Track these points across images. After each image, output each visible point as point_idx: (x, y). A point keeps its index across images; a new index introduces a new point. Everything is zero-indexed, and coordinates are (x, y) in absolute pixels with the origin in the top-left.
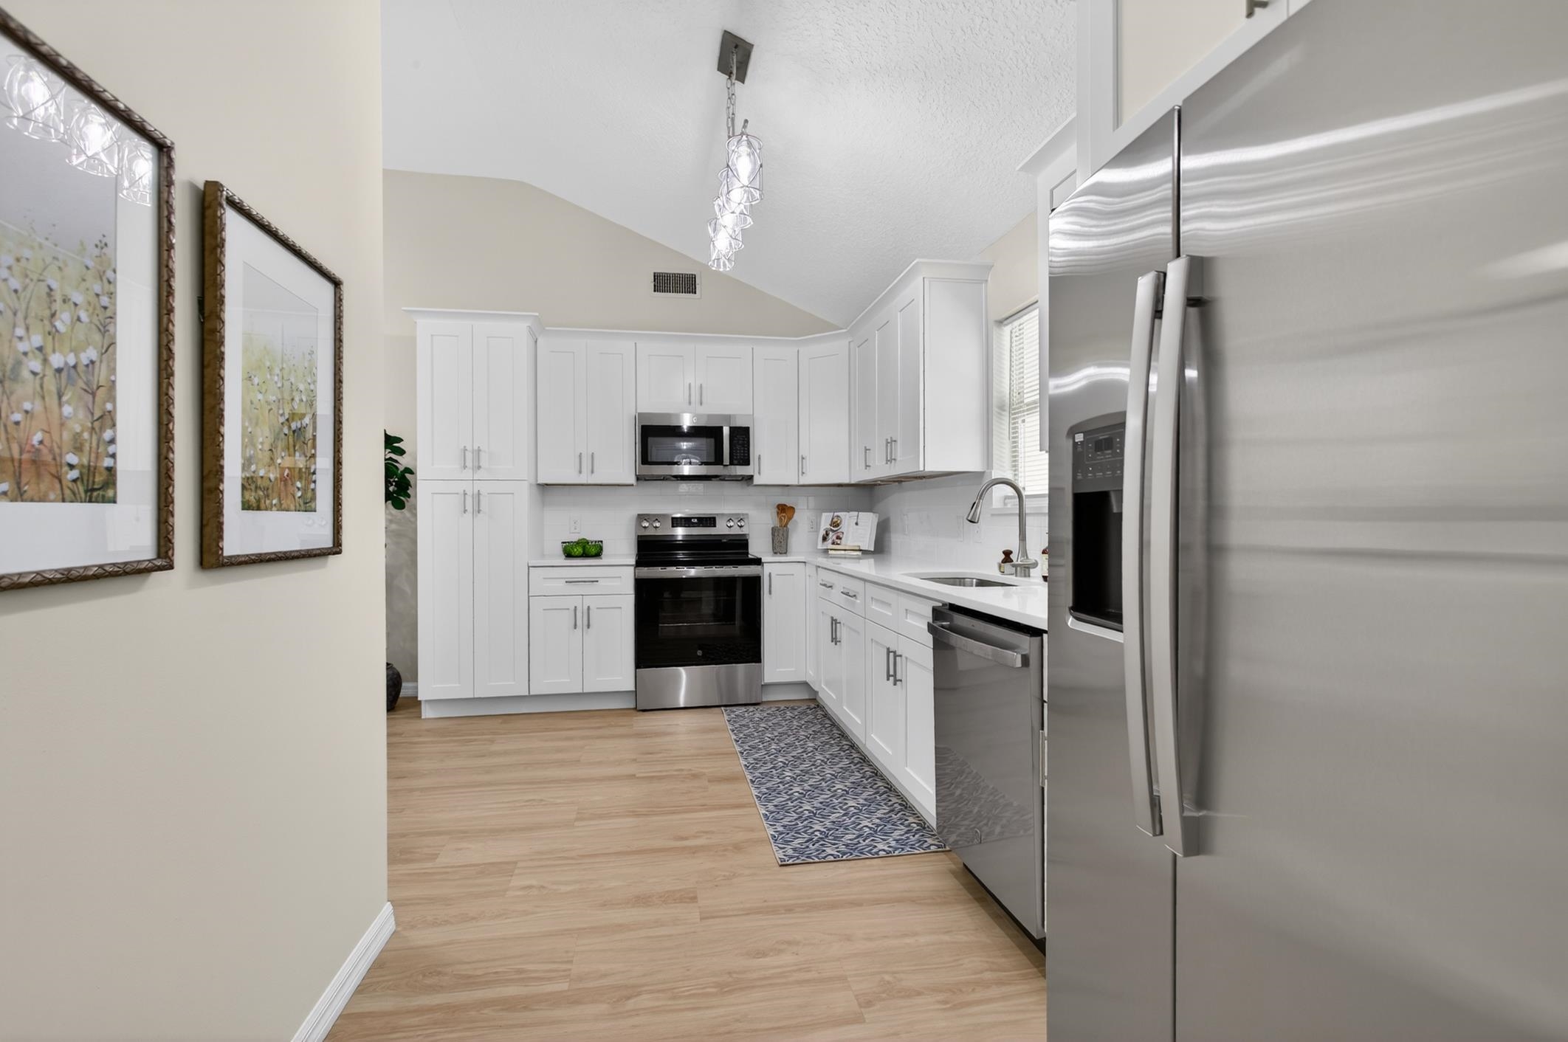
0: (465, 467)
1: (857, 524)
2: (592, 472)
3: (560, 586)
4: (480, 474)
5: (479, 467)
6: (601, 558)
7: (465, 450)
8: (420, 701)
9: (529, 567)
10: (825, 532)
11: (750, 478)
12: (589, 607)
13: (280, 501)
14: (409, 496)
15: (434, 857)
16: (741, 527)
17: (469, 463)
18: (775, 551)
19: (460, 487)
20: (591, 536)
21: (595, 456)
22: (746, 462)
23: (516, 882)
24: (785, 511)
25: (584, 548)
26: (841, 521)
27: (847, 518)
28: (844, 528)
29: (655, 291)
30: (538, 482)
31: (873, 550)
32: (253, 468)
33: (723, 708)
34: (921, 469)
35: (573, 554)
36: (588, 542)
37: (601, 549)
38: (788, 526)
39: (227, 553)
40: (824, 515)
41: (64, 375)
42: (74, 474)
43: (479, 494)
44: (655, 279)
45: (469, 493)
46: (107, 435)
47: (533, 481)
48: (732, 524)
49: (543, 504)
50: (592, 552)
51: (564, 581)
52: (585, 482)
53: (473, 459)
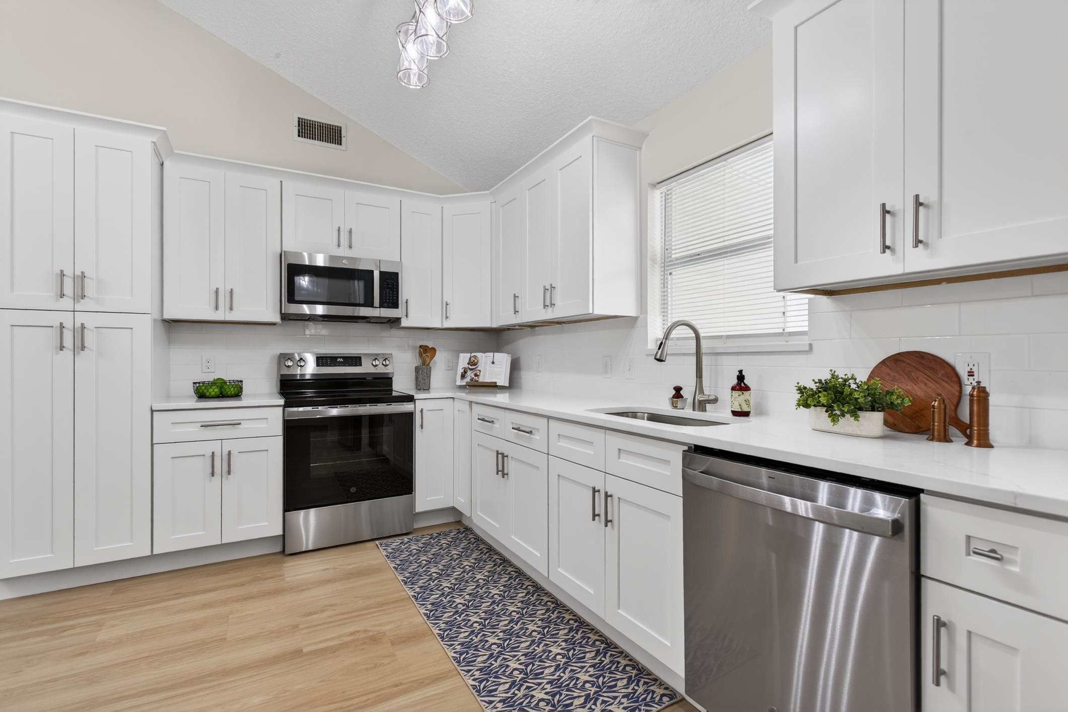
0: (62, 295)
1: (493, 363)
2: (231, 309)
3: (194, 431)
4: (82, 305)
5: (83, 297)
6: (240, 400)
7: (62, 274)
9: (152, 411)
10: (463, 371)
11: (398, 320)
12: (229, 452)
16: (386, 365)
17: (68, 291)
18: (419, 388)
19: (55, 319)
20: (229, 375)
21: (235, 292)
22: (395, 305)
24: (426, 353)
25: (221, 388)
26: (478, 361)
27: (484, 358)
28: (481, 367)
29: (299, 136)
30: (164, 318)
31: (508, 385)
33: (377, 542)
34: (591, 312)
35: (208, 394)
36: (225, 382)
37: (241, 389)
38: (430, 365)
40: (462, 355)
43: (82, 328)
44: (299, 124)
45: (68, 324)
47: (157, 316)
48: (377, 363)
49: (170, 341)
50: (229, 393)
51: (198, 425)
52: (224, 319)
53: (74, 286)
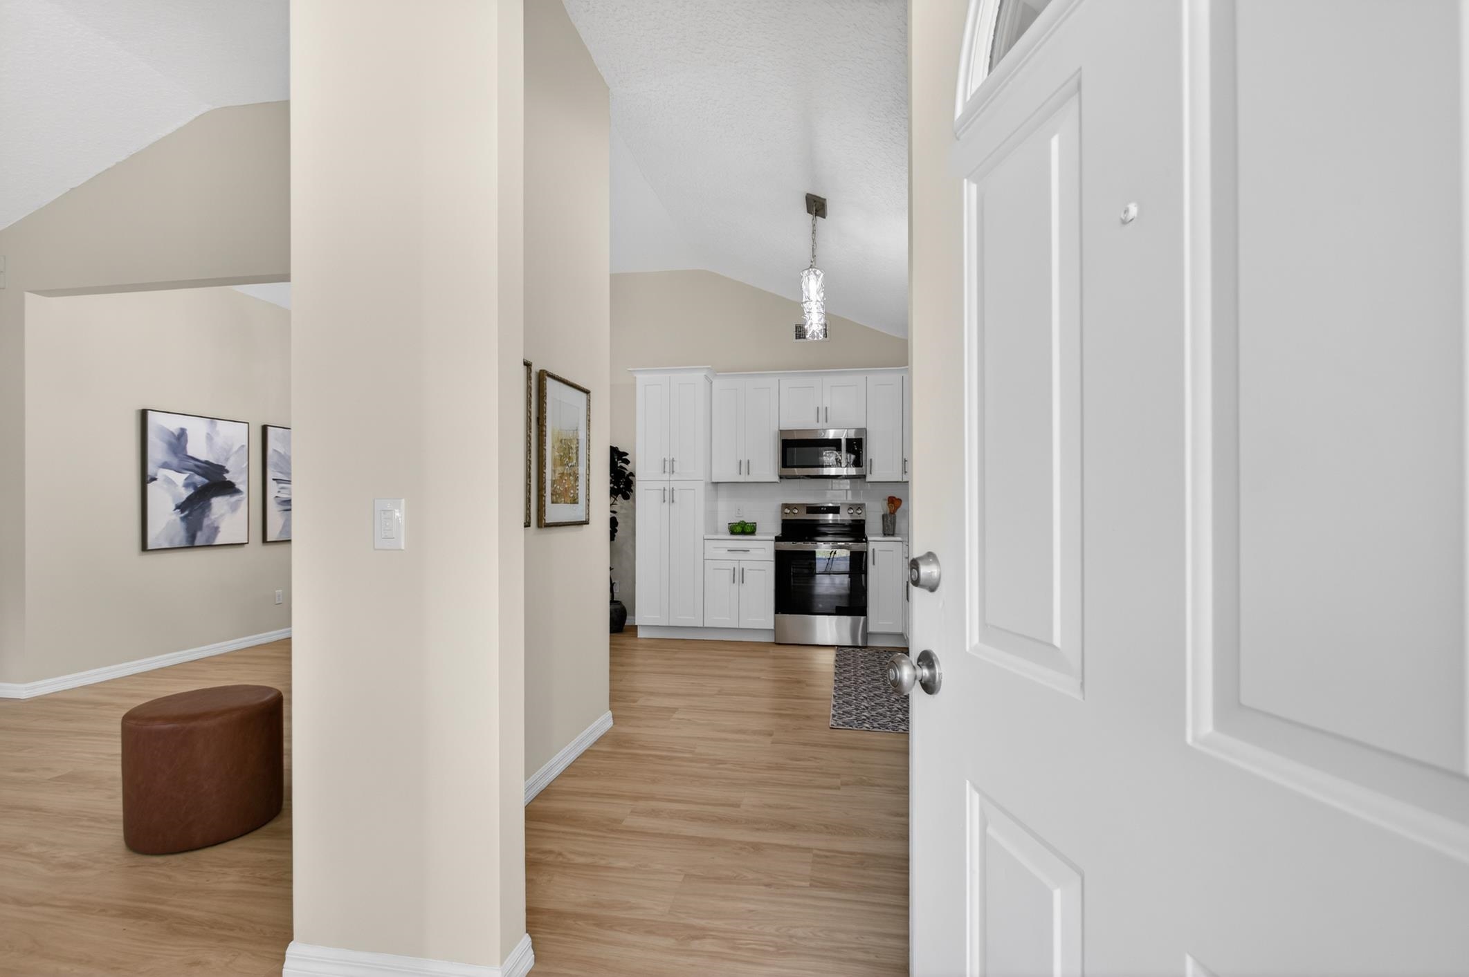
0: (664, 472)
2: (749, 474)
3: (723, 553)
4: (673, 477)
5: (673, 472)
6: (755, 535)
7: (665, 460)
8: (637, 626)
9: (704, 539)
11: (864, 477)
12: (743, 569)
13: (564, 499)
14: (632, 491)
15: (635, 701)
16: (859, 514)
17: (667, 469)
19: (661, 485)
20: (748, 519)
21: (750, 462)
22: (860, 465)
23: (675, 716)
24: (893, 502)
25: (743, 528)
29: (797, 338)
30: (712, 481)
32: (555, 487)
33: (836, 647)
35: (735, 532)
36: (746, 524)
37: (755, 529)
38: (896, 513)
39: (546, 521)
43: (673, 490)
45: (667, 488)
47: (708, 481)
48: (852, 511)
49: (715, 496)
50: (746, 531)
51: (727, 550)
52: (744, 481)
53: (669, 466)
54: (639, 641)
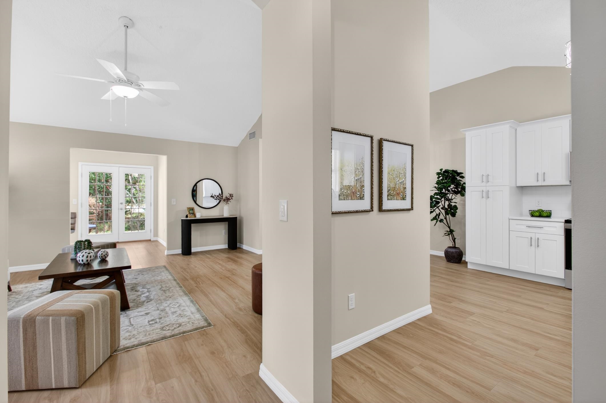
0: (483, 182)
2: (544, 181)
3: (524, 228)
5: (488, 182)
6: (550, 218)
7: (483, 175)
8: (467, 262)
9: (509, 219)
12: (538, 238)
13: (396, 198)
14: (464, 191)
17: (484, 180)
19: (481, 189)
20: (545, 208)
21: (545, 174)
23: (471, 317)
25: (541, 213)
30: (517, 186)
32: (390, 192)
35: (535, 215)
36: (543, 211)
37: (551, 214)
39: (383, 209)
41: (357, 180)
42: (359, 195)
43: (488, 191)
45: (485, 190)
46: (363, 189)
47: (514, 186)
49: (522, 194)
50: (543, 215)
51: (526, 226)
52: (541, 185)
53: (486, 178)
54: (468, 270)
